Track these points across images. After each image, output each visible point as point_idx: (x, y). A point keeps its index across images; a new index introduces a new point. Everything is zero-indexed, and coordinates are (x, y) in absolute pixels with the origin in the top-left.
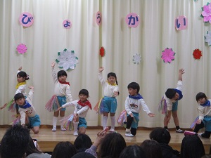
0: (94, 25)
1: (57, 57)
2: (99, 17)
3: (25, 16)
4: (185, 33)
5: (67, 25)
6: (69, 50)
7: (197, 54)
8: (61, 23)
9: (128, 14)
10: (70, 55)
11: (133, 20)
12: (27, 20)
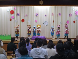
0: (52, 16)
1: (44, 23)
2: (53, 14)
4: (71, 17)
5: (46, 16)
7: (74, 22)
8: (45, 15)
9: (59, 13)
10: (46, 22)
11: (60, 14)
12: (37, 15)
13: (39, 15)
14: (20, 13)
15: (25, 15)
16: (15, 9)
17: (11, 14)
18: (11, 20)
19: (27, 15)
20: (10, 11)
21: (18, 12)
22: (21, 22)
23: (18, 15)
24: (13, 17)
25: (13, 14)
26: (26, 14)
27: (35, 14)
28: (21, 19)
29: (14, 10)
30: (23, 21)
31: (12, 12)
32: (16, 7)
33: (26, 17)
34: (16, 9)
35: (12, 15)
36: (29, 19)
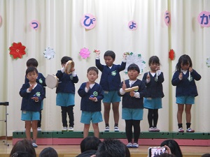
0: (162, 26)
2: (168, 17)
3: (87, 17)
5: (133, 26)
8: (127, 23)
9: (200, 12)
10: (137, 59)
11: (207, 19)
12: (89, 22)
13: (101, 23)
19: (36, 25)
22: (9, 57)
26: (34, 19)
27: (77, 19)
28: (10, 45)
30: (18, 51)
33: (34, 31)
36: (49, 45)
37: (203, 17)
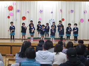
0: (60, 13)
1: (49, 21)
2: (61, 11)
5: (52, 12)
6: (53, 19)
11: (72, 11)
12: (41, 11)
13: (44, 12)
14: (20, 10)
15: (27, 11)
16: (14, 4)
17: (10, 10)
18: (9, 17)
19: (28, 12)
20: (8, 7)
21: (18, 9)
22: (22, 20)
23: (18, 11)
24: (12, 15)
25: (11, 10)
27: (38, 11)
28: (22, 17)
29: (13, 6)
30: (24, 18)
31: (11, 8)
32: (15, 2)
33: (28, 14)
34: (16, 4)
35: (11, 12)
36: (31, 17)
37: (71, 11)
